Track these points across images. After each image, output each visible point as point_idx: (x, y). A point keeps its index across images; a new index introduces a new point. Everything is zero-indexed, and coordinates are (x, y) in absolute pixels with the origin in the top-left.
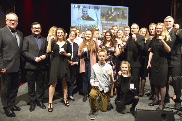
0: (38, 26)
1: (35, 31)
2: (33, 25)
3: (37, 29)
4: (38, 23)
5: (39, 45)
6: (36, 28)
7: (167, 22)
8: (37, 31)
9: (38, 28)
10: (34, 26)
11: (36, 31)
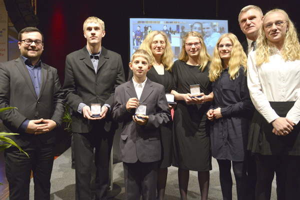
0: (35, 35)
1: (27, 48)
2: (23, 32)
3: (33, 44)
4: (35, 28)
5: (37, 85)
6: (31, 41)
7: (245, 20)
8: (33, 48)
9: (36, 41)
10: (26, 36)
11: (30, 48)
